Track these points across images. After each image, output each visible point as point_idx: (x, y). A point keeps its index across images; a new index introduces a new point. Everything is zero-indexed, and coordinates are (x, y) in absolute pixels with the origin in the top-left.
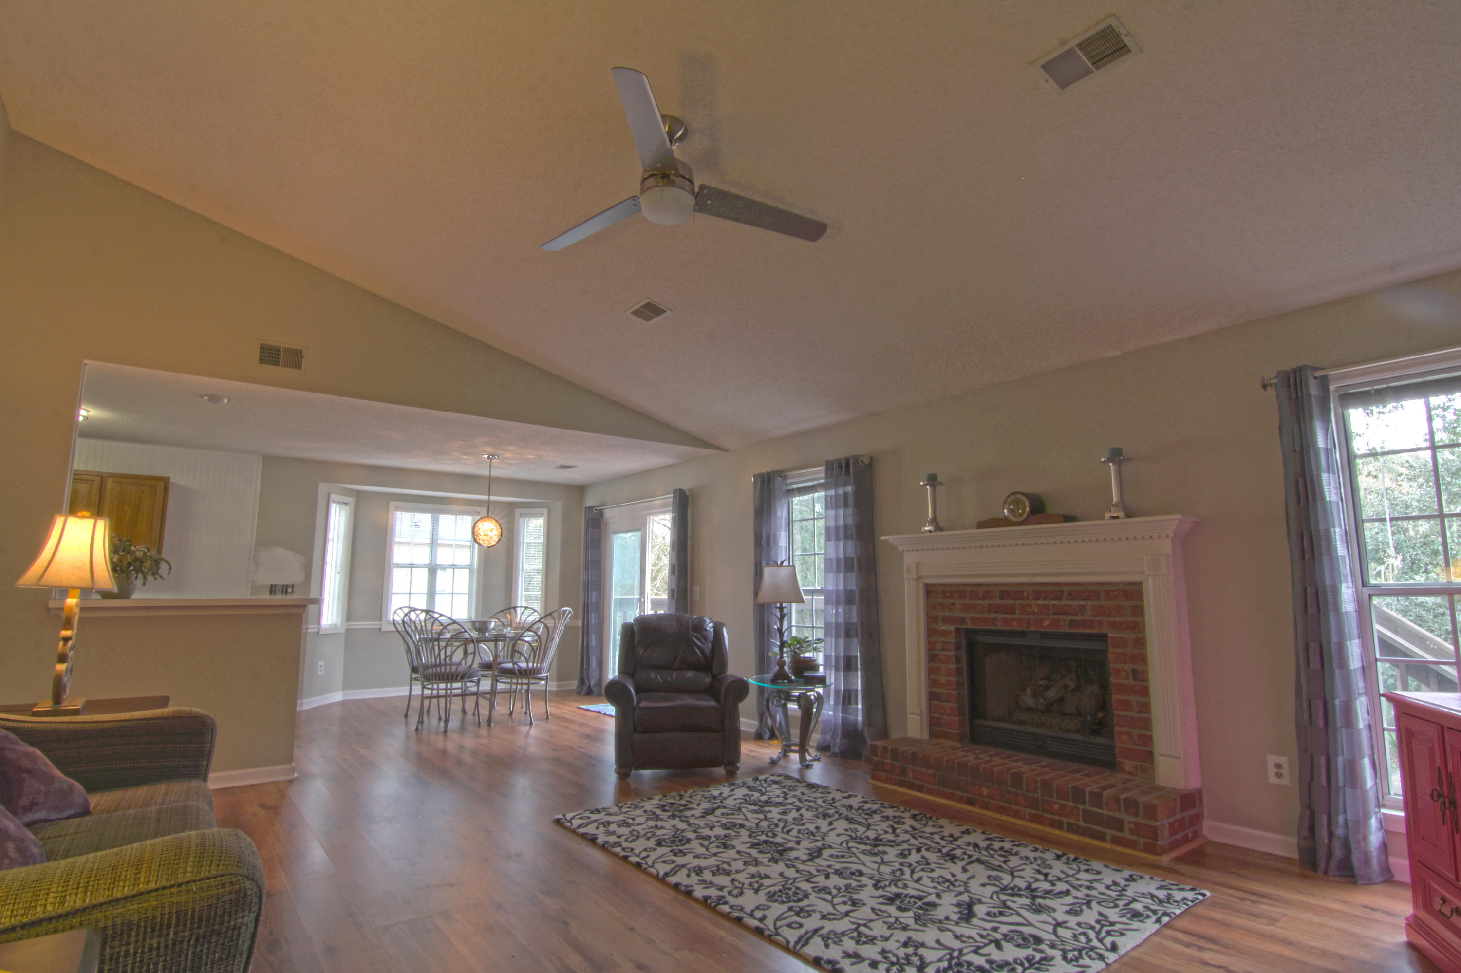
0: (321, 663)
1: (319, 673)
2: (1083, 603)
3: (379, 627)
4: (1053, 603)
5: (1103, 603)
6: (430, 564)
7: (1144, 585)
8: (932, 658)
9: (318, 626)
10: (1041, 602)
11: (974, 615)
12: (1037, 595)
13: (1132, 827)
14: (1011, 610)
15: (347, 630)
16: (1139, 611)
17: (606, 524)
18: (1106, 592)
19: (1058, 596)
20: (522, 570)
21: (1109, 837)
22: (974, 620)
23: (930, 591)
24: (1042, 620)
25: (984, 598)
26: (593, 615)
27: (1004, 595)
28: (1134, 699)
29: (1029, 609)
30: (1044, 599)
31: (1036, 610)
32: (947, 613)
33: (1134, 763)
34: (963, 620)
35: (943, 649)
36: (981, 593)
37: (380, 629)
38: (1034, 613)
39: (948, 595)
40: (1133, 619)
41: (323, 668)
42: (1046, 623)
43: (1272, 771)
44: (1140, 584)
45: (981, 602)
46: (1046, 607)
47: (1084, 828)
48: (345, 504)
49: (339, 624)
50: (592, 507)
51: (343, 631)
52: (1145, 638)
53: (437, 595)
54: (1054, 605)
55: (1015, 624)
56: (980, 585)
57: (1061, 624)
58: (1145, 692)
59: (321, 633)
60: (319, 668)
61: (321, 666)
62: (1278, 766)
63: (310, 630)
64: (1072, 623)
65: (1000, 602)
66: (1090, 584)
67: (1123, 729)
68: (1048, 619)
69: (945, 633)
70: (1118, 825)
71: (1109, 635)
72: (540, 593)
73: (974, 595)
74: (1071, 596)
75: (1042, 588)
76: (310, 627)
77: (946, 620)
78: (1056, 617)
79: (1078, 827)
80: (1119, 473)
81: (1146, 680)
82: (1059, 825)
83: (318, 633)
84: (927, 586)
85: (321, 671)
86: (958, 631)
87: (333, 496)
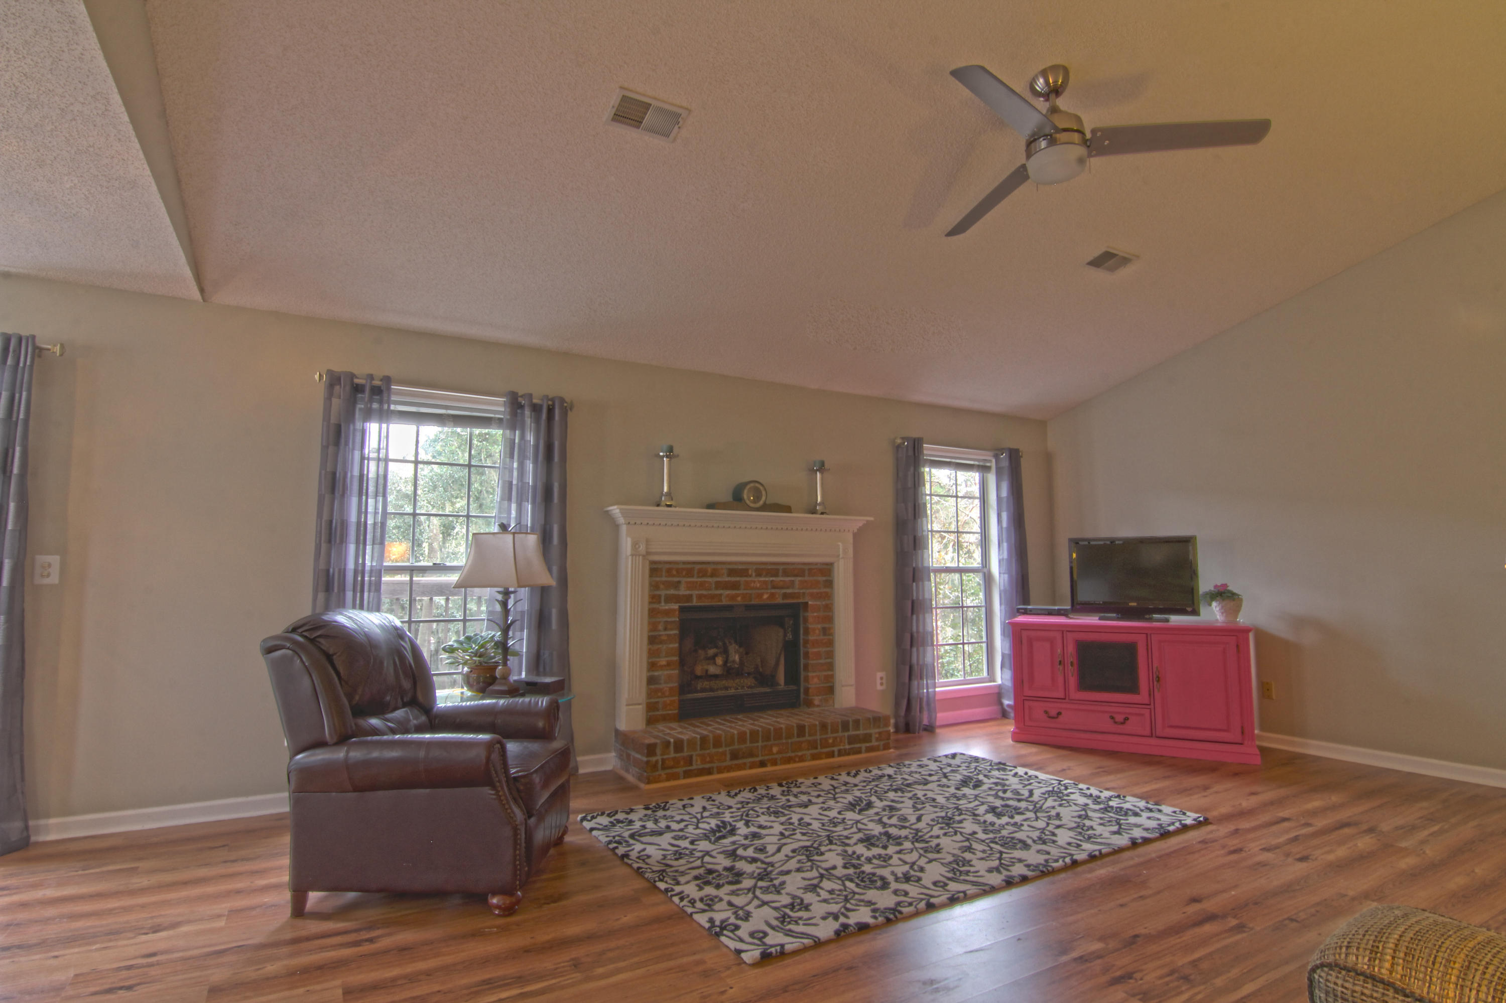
2: (793, 579)
4: (771, 579)
5: (806, 578)
7: (836, 564)
8: (652, 640)
10: (762, 579)
11: (701, 592)
12: (759, 573)
13: (877, 736)
14: (735, 586)
16: (829, 584)
18: (810, 570)
19: (775, 573)
21: (863, 749)
22: (700, 597)
23: (655, 569)
24: (762, 594)
25: (712, 576)
27: (732, 572)
28: (823, 650)
29: (752, 585)
30: (765, 576)
31: (758, 585)
32: (672, 592)
33: (820, 697)
34: (689, 598)
35: (665, 629)
36: (710, 571)
38: (757, 588)
39: (674, 572)
40: (825, 590)
42: (765, 596)
43: (878, 681)
44: (832, 564)
45: (710, 579)
46: (765, 582)
47: (849, 749)
52: (832, 604)
54: (772, 581)
55: (739, 599)
56: (708, 563)
57: (777, 596)
58: (830, 643)
62: (882, 678)
64: (785, 596)
65: (727, 579)
66: (799, 564)
67: (814, 674)
68: (767, 593)
69: (667, 613)
70: (867, 738)
71: (810, 603)
73: (703, 573)
74: (786, 573)
75: (763, 567)
77: (669, 599)
78: (773, 591)
79: (845, 750)
80: (822, 479)
81: (831, 634)
82: (831, 755)
84: (653, 563)
86: (682, 609)
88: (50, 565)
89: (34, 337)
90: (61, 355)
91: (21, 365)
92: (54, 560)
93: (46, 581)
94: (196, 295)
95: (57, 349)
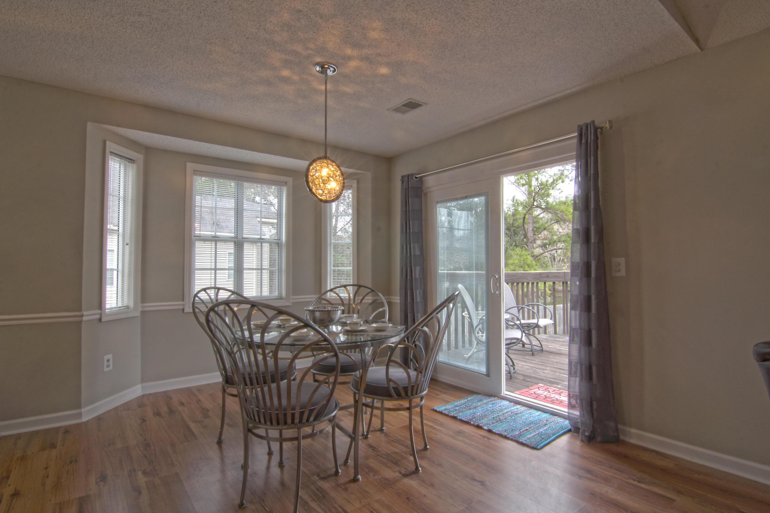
0: (110, 356)
1: (106, 369)
3: (181, 307)
6: (236, 237)
9: (99, 311)
15: (143, 312)
17: (426, 194)
20: (331, 244)
26: (418, 291)
37: (183, 309)
41: (111, 362)
48: (131, 160)
49: (132, 305)
50: (412, 175)
51: (138, 314)
53: (245, 271)
59: (104, 319)
60: (106, 363)
61: (108, 361)
63: (84, 318)
72: (351, 268)
76: (85, 313)
83: (100, 320)
85: (108, 366)
87: (110, 146)
88: (619, 264)
89: (593, 122)
90: (611, 128)
91: (589, 141)
92: (622, 260)
93: (618, 274)
94: (694, 47)
95: (608, 125)
